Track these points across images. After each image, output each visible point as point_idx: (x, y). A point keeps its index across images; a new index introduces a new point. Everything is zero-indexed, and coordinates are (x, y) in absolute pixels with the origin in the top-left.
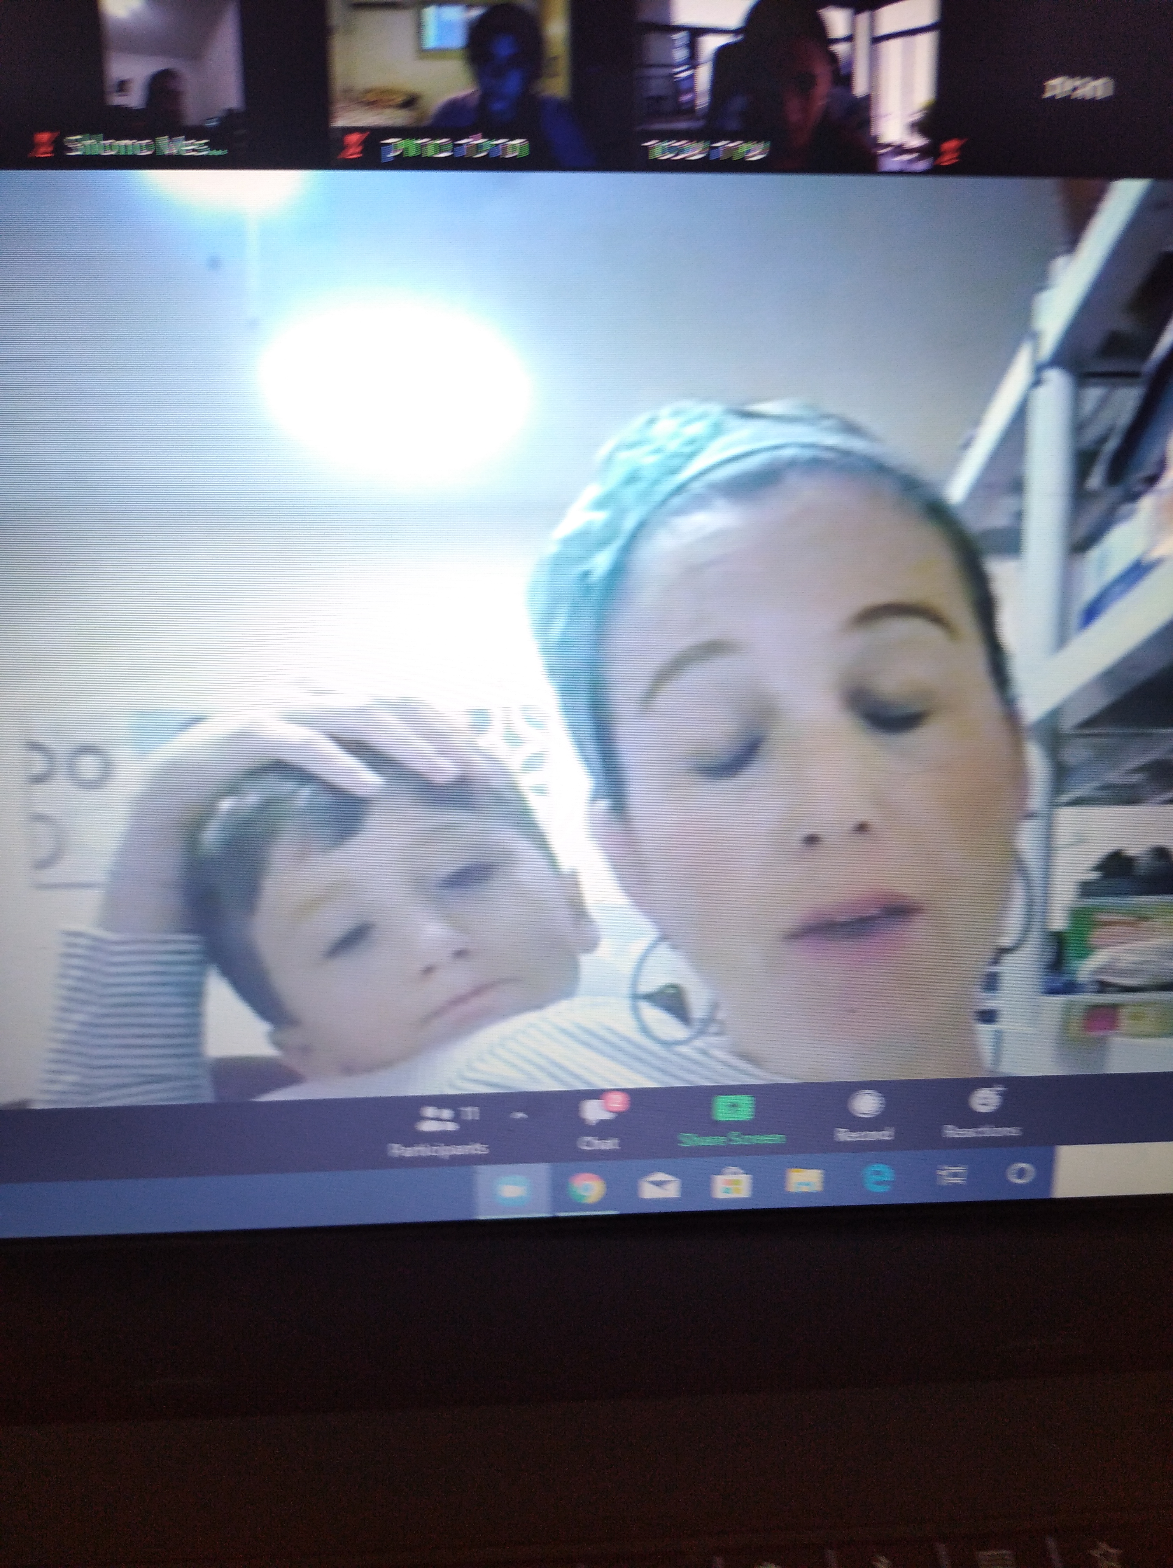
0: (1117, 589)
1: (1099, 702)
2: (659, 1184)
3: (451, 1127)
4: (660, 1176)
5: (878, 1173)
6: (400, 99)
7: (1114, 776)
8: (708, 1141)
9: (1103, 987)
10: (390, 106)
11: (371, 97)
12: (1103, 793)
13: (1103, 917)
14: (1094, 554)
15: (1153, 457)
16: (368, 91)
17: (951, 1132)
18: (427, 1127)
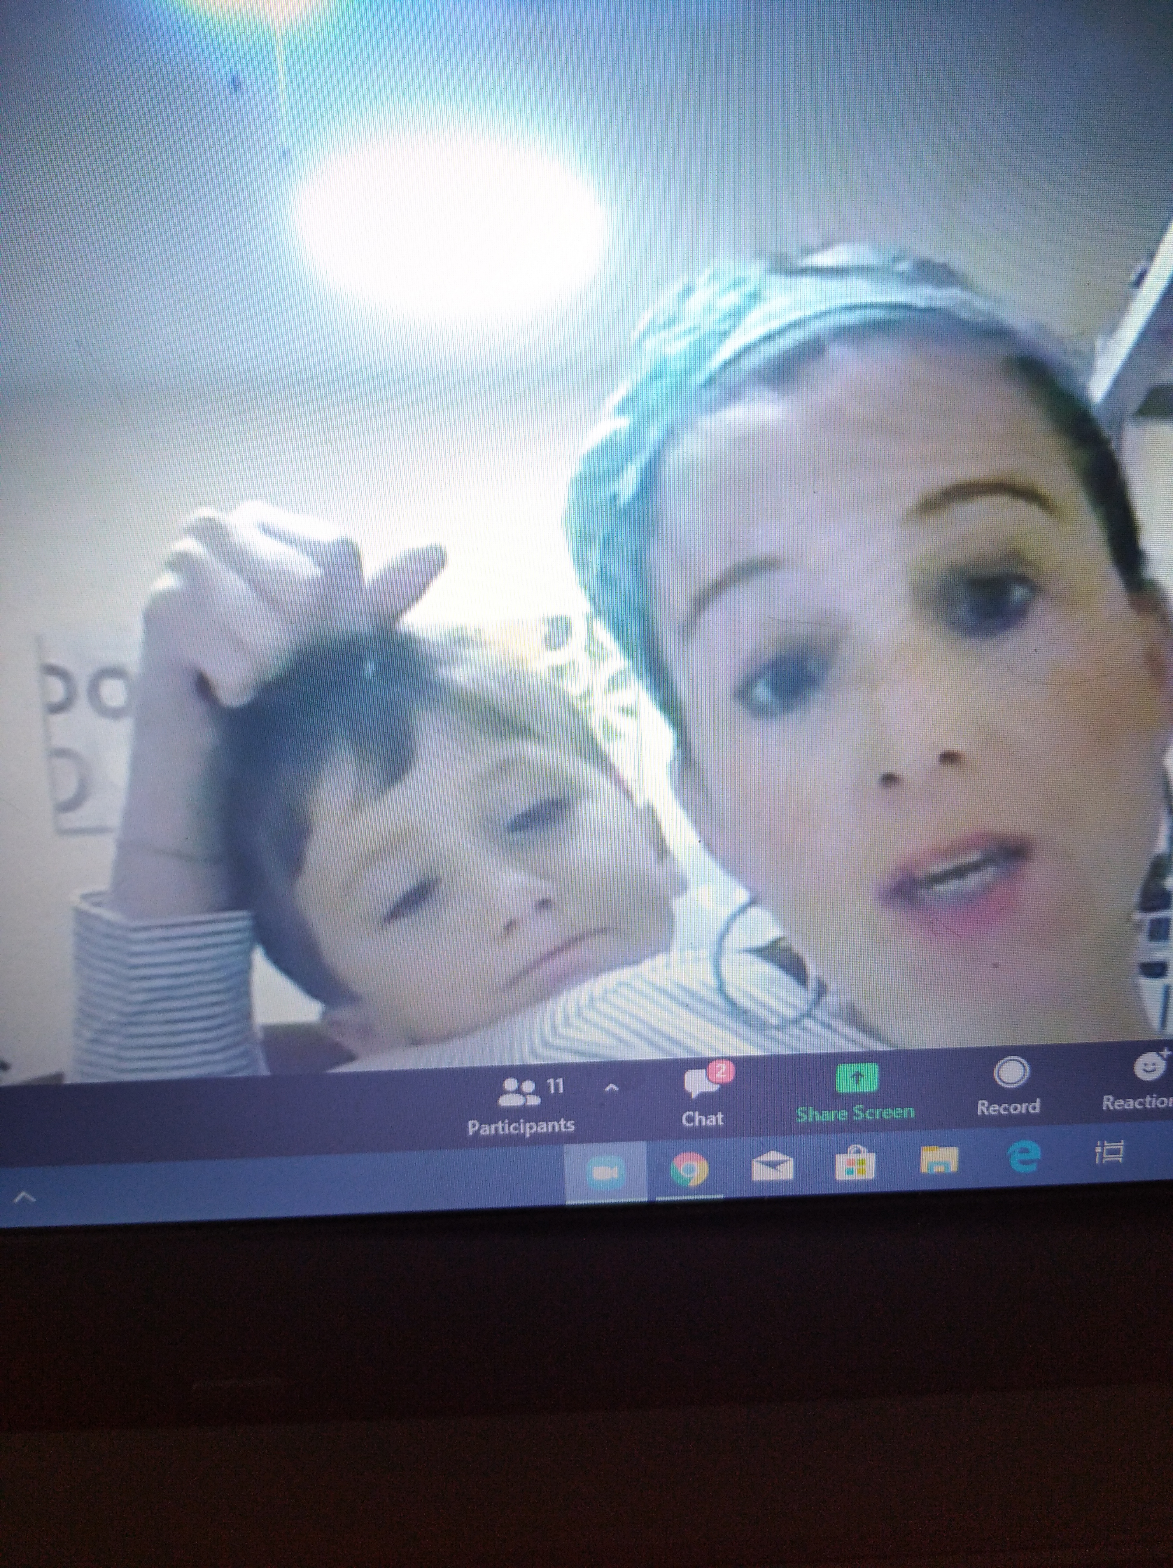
2: (773, 1165)
3: (534, 1101)
4: (773, 1156)
5: (1025, 1151)
8: (828, 1116)
17: (1109, 1103)
18: (505, 1101)
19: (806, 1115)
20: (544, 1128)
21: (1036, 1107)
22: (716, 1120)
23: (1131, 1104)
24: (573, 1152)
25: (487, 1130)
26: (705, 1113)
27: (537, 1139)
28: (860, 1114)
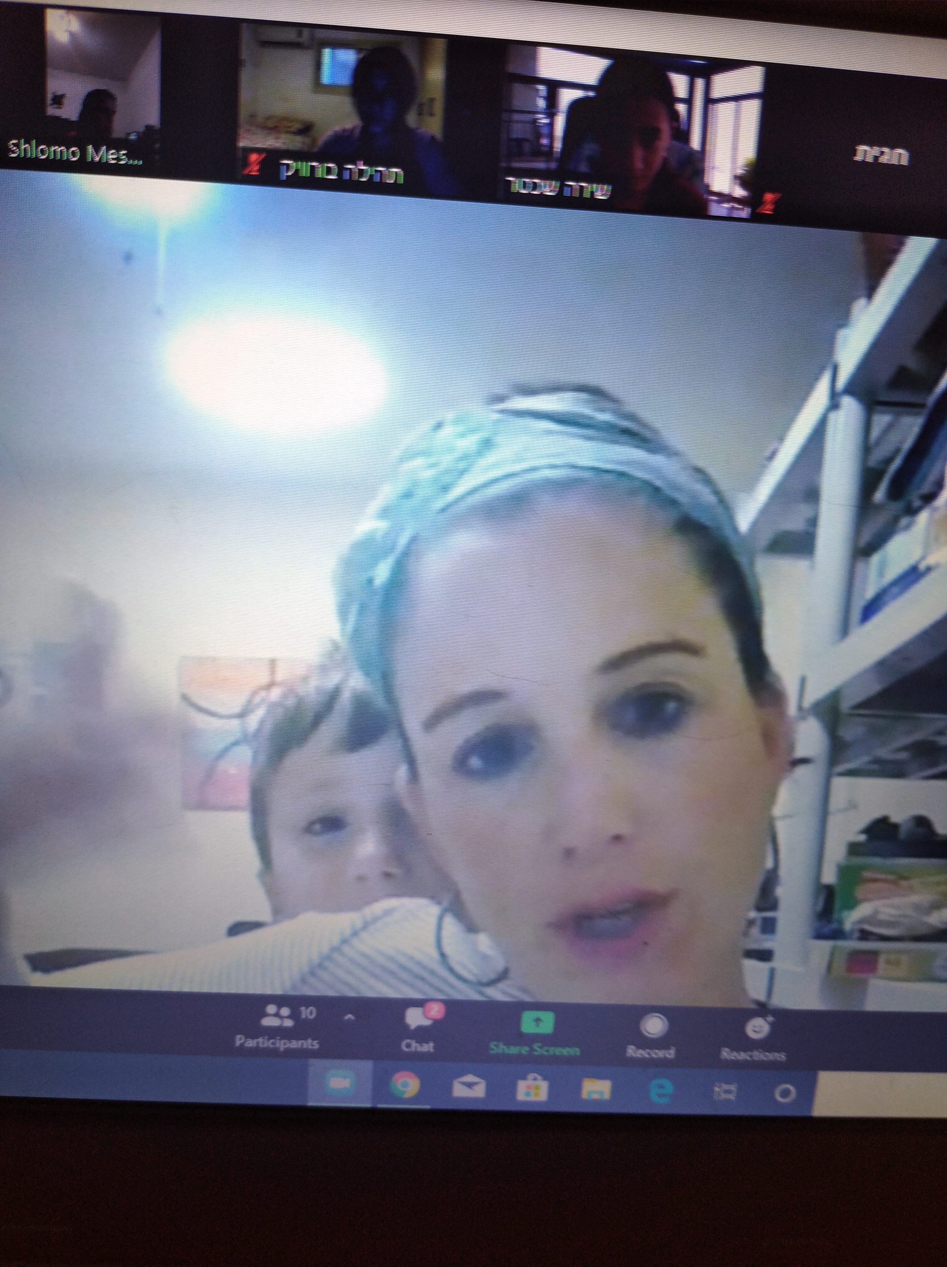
0: (895, 590)
1: (874, 688)
2: (470, 1085)
3: (289, 1023)
4: (470, 1078)
5: (661, 1087)
6: (297, 126)
7: (884, 753)
8: (514, 1050)
9: (865, 935)
10: (288, 132)
11: (270, 124)
12: (875, 767)
13: (867, 874)
14: (876, 559)
15: (932, 478)
16: (269, 118)
17: (726, 1054)
18: (267, 1022)
19: (498, 1048)
20: (295, 1044)
21: (671, 1054)
22: (428, 1047)
23: (742, 1056)
24: (315, 1065)
25: (251, 1043)
26: (421, 1041)
27: (290, 1053)
28: (538, 1049)
